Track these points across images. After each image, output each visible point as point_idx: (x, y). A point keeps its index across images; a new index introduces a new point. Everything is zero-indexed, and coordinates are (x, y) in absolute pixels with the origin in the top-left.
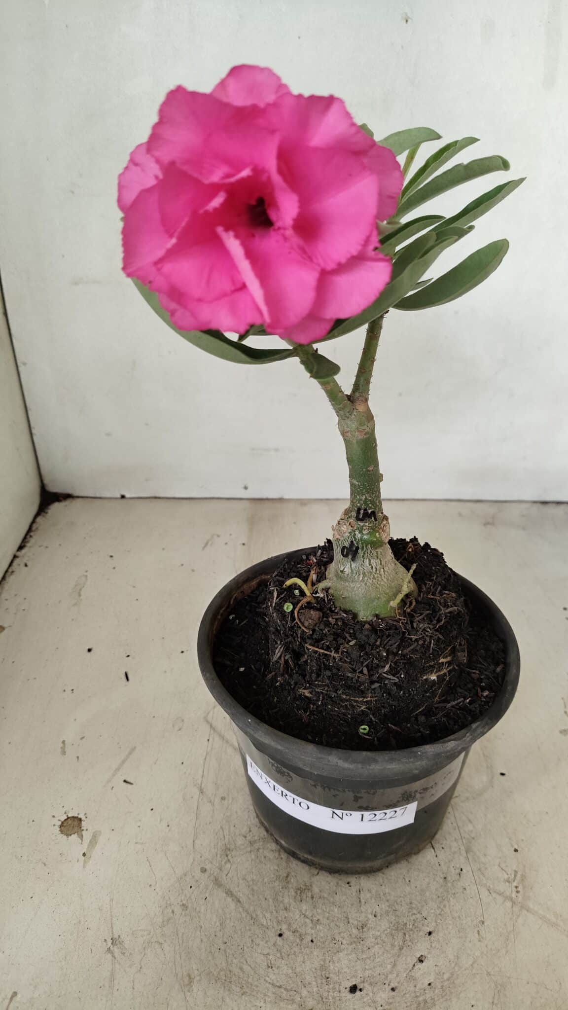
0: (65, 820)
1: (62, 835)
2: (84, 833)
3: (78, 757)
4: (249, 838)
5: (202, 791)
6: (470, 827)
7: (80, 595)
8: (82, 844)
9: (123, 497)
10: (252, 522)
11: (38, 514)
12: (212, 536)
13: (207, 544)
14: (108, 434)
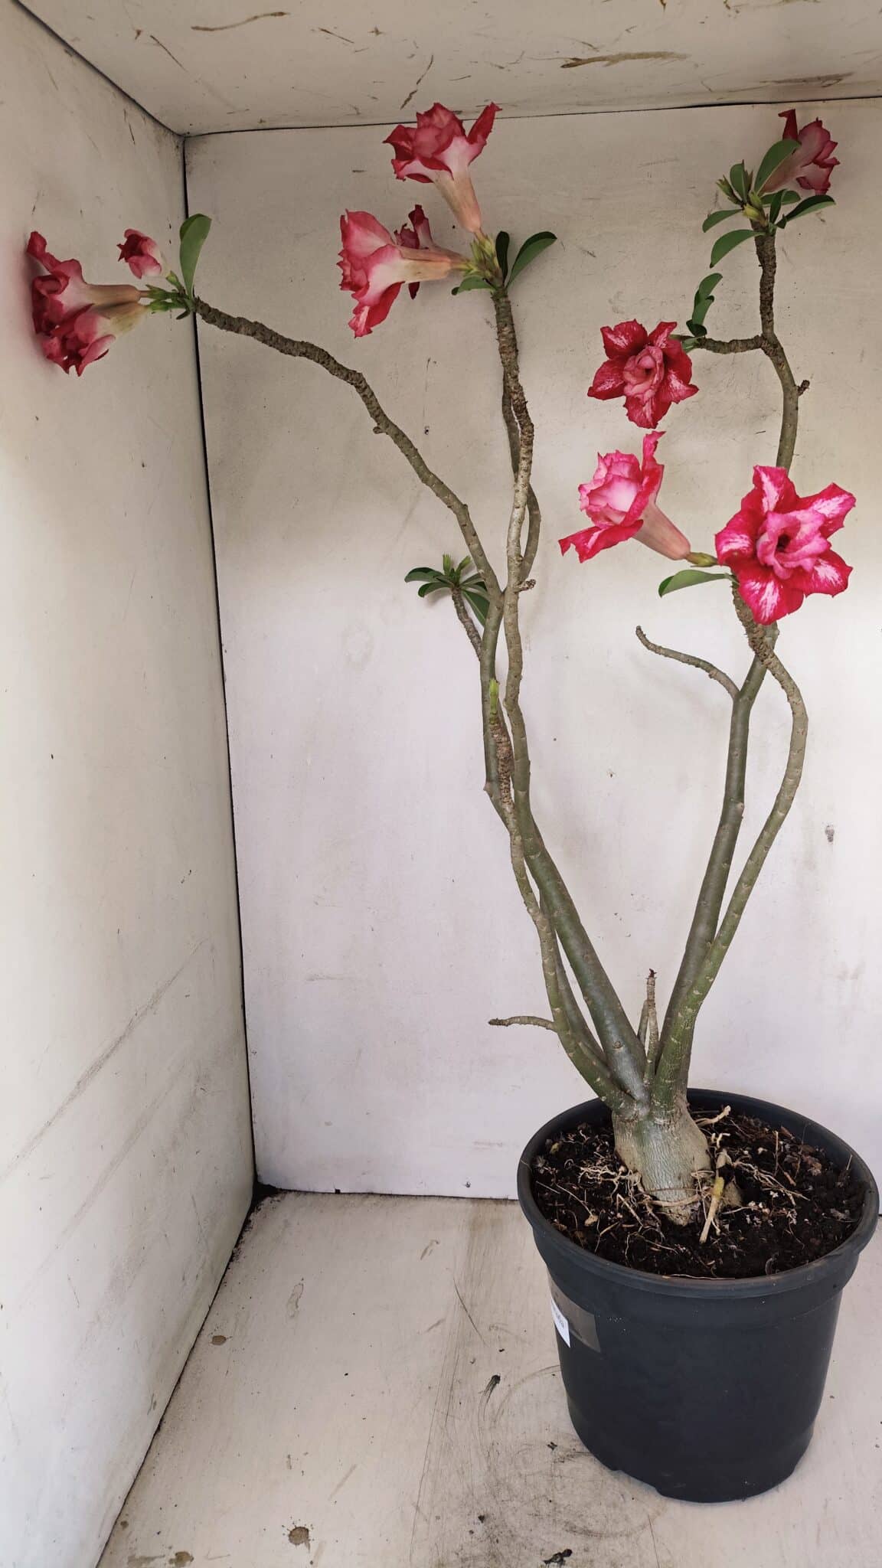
0: (294, 1530)
1: (291, 1544)
2: (310, 1542)
3: (303, 1472)
4: (460, 1555)
5: (418, 1508)
6: (669, 1557)
7: (297, 1307)
8: (309, 1552)
9: (338, 1192)
10: (475, 1226)
11: (251, 1211)
12: (431, 1244)
13: (425, 1251)
14: (328, 1124)
